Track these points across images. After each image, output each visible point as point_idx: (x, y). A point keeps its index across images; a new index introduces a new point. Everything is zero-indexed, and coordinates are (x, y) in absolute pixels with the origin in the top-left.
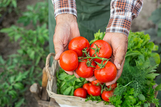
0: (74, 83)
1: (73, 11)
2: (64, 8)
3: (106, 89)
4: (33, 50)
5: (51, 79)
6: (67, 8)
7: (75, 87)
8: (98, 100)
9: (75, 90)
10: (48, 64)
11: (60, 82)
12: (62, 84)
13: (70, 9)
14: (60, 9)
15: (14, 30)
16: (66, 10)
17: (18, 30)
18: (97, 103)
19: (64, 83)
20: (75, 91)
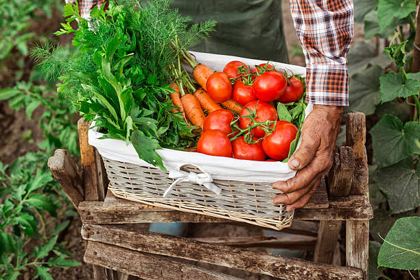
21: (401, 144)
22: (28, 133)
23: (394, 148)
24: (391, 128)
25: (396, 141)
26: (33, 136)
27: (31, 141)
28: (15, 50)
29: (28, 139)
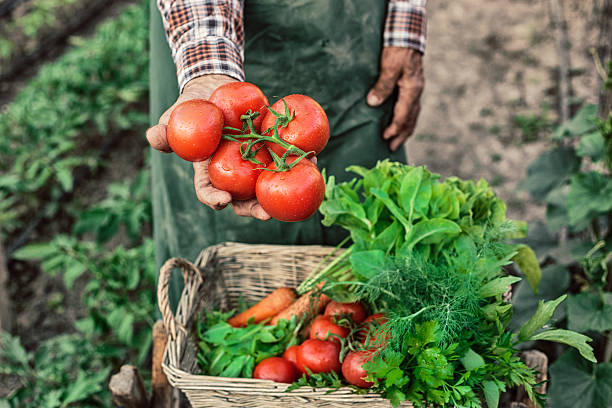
0: (253, 346)
1: (225, 67)
2: (199, 64)
3: (354, 347)
4: (129, 311)
5: (177, 335)
6: (205, 62)
7: (256, 358)
8: (329, 384)
9: (256, 364)
10: (165, 286)
11: (207, 350)
12: (217, 355)
13: (216, 61)
14: (187, 70)
15: (63, 250)
16: (203, 68)
17: (76, 249)
18: (328, 392)
19: (220, 354)
20: (258, 368)
21: (590, 393)
22: (56, 297)
23: (580, 397)
24: (578, 367)
25: (583, 387)
26: (64, 303)
27: (60, 310)
28: (52, 180)
29: (55, 306)
